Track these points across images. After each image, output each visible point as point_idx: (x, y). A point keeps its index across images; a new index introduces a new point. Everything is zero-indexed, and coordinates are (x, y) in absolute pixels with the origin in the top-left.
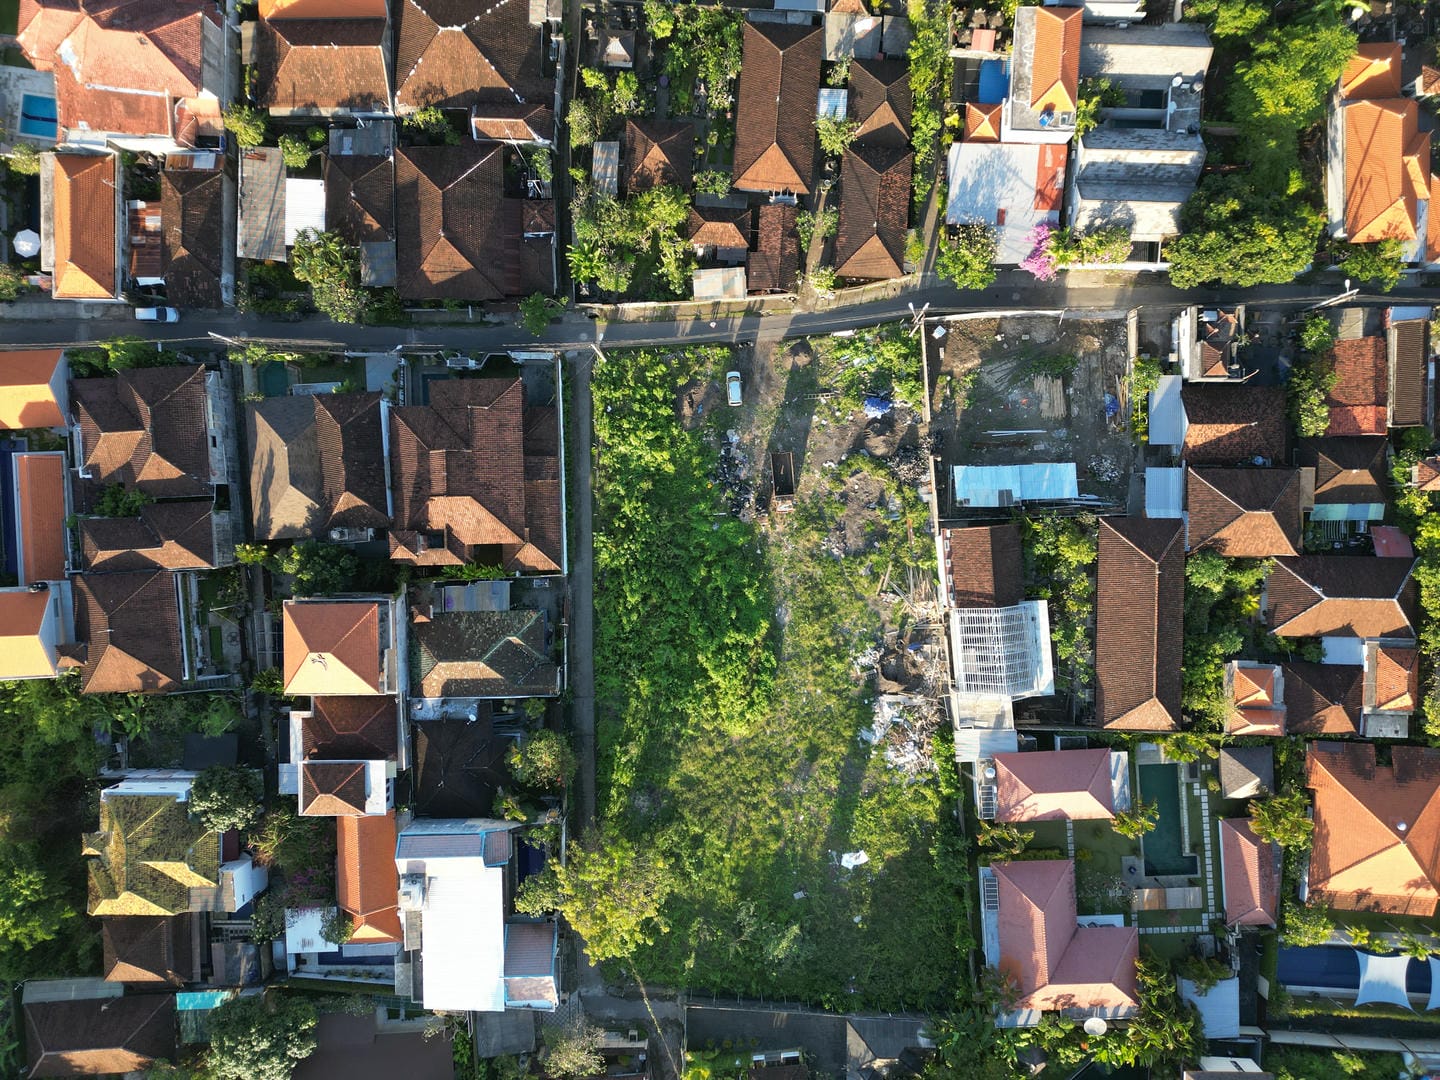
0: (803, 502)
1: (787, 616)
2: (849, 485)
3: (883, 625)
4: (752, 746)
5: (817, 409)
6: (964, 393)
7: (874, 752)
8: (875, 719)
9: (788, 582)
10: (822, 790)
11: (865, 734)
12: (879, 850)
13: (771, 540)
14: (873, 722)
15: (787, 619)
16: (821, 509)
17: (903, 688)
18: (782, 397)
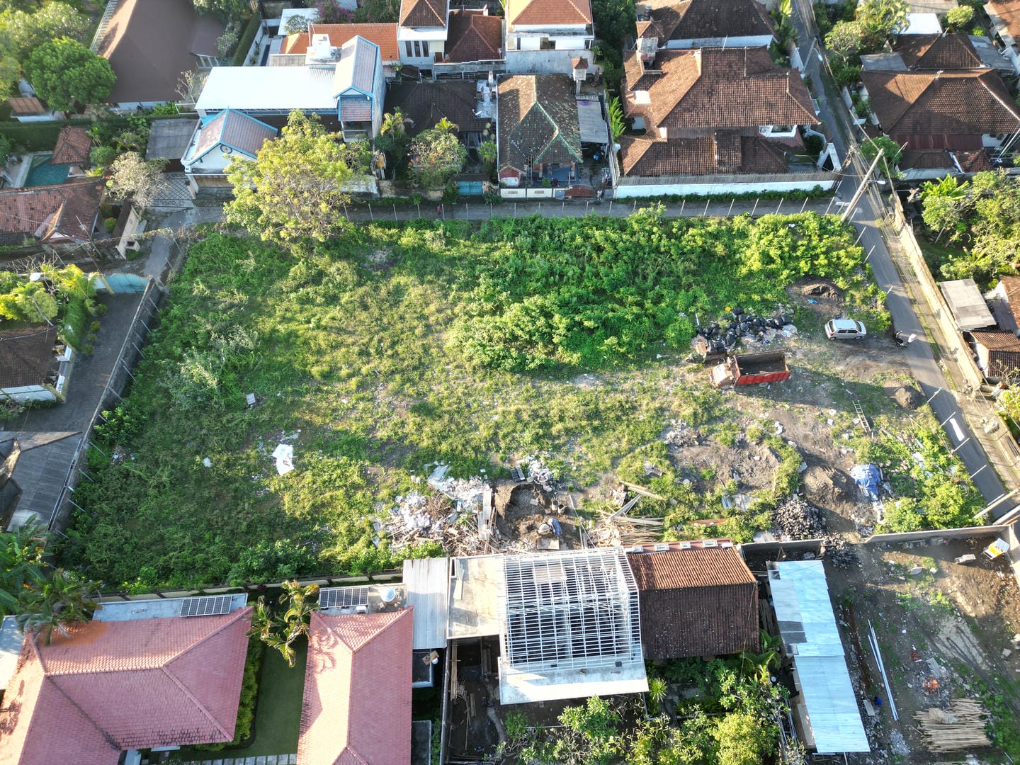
0: (727, 400)
1: (585, 385)
2: (758, 449)
3: (582, 491)
4: (434, 351)
5: (845, 414)
6: (918, 593)
7: (418, 479)
8: (461, 481)
9: (627, 386)
10: (376, 422)
11: (441, 470)
12: (292, 486)
13: (675, 369)
14: (456, 479)
15: (581, 386)
16: (720, 419)
17: (501, 512)
18: (848, 378)
